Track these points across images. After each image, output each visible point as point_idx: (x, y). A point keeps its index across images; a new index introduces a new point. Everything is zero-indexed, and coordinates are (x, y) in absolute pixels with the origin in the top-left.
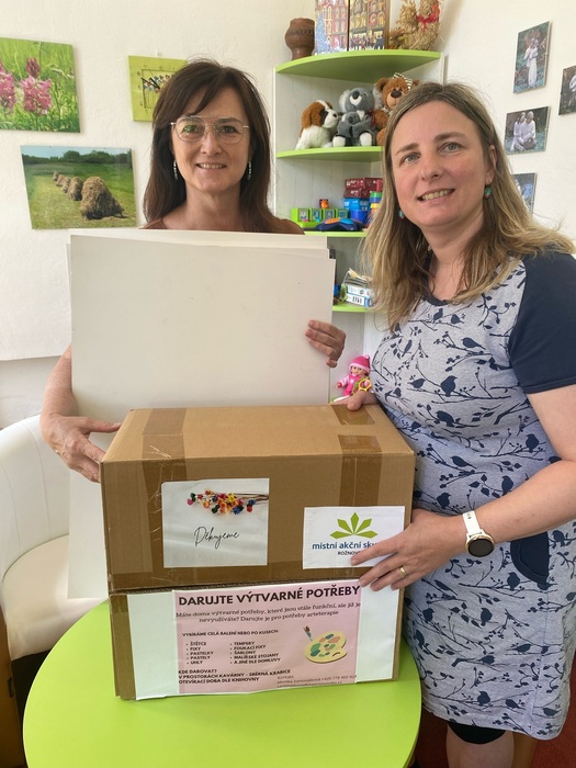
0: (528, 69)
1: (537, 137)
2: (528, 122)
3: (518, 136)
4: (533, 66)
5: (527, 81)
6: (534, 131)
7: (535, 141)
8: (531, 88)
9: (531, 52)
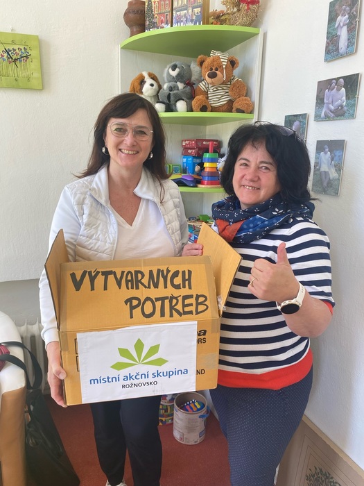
0: (338, 37)
1: (347, 105)
2: (339, 90)
3: (328, 103)
4: (343, 34)
5: (337, 49)
6: (344, 98)
7: (345, 108)
8: (342, 56)
9: (342, 19)
